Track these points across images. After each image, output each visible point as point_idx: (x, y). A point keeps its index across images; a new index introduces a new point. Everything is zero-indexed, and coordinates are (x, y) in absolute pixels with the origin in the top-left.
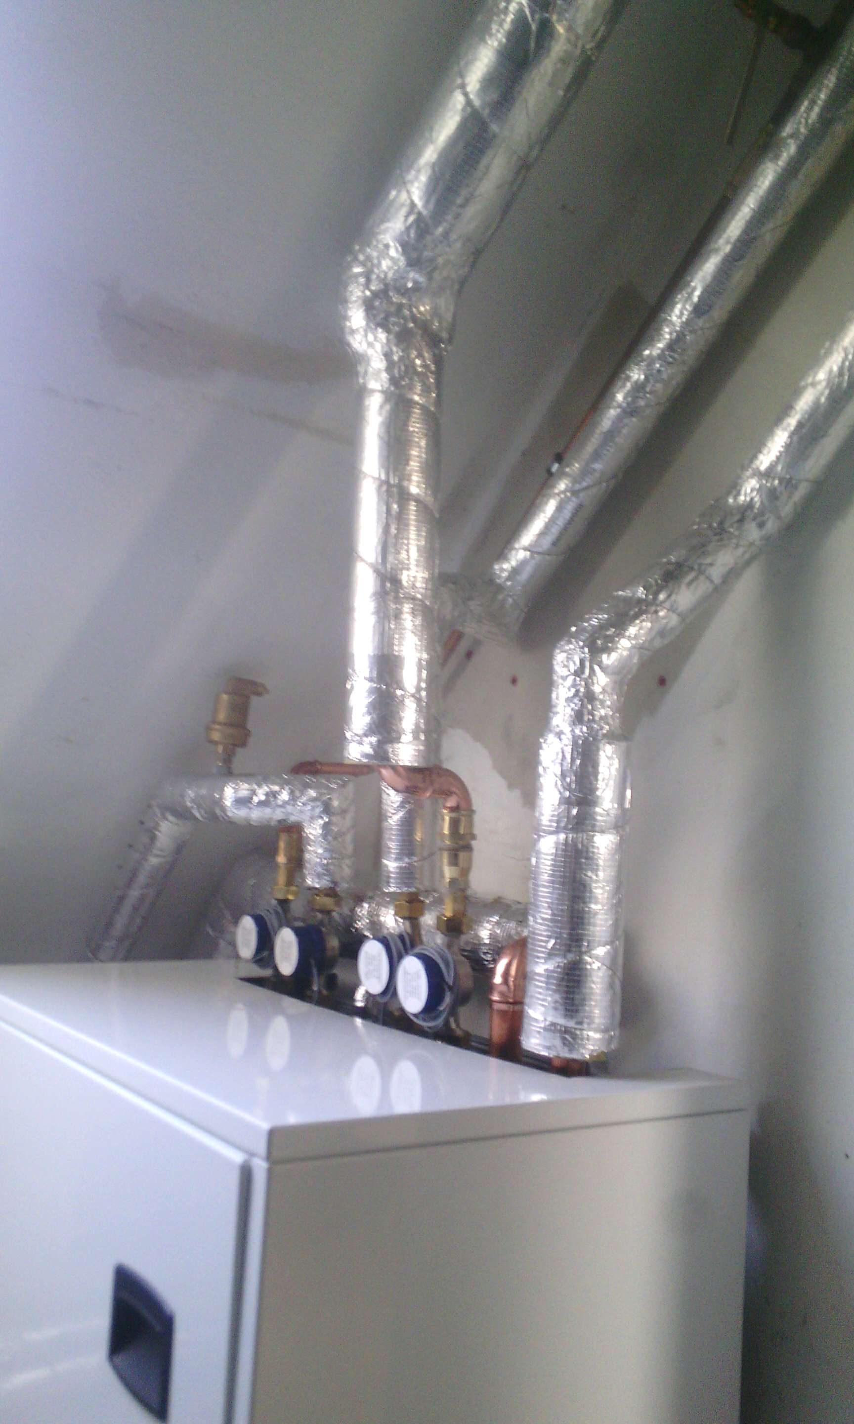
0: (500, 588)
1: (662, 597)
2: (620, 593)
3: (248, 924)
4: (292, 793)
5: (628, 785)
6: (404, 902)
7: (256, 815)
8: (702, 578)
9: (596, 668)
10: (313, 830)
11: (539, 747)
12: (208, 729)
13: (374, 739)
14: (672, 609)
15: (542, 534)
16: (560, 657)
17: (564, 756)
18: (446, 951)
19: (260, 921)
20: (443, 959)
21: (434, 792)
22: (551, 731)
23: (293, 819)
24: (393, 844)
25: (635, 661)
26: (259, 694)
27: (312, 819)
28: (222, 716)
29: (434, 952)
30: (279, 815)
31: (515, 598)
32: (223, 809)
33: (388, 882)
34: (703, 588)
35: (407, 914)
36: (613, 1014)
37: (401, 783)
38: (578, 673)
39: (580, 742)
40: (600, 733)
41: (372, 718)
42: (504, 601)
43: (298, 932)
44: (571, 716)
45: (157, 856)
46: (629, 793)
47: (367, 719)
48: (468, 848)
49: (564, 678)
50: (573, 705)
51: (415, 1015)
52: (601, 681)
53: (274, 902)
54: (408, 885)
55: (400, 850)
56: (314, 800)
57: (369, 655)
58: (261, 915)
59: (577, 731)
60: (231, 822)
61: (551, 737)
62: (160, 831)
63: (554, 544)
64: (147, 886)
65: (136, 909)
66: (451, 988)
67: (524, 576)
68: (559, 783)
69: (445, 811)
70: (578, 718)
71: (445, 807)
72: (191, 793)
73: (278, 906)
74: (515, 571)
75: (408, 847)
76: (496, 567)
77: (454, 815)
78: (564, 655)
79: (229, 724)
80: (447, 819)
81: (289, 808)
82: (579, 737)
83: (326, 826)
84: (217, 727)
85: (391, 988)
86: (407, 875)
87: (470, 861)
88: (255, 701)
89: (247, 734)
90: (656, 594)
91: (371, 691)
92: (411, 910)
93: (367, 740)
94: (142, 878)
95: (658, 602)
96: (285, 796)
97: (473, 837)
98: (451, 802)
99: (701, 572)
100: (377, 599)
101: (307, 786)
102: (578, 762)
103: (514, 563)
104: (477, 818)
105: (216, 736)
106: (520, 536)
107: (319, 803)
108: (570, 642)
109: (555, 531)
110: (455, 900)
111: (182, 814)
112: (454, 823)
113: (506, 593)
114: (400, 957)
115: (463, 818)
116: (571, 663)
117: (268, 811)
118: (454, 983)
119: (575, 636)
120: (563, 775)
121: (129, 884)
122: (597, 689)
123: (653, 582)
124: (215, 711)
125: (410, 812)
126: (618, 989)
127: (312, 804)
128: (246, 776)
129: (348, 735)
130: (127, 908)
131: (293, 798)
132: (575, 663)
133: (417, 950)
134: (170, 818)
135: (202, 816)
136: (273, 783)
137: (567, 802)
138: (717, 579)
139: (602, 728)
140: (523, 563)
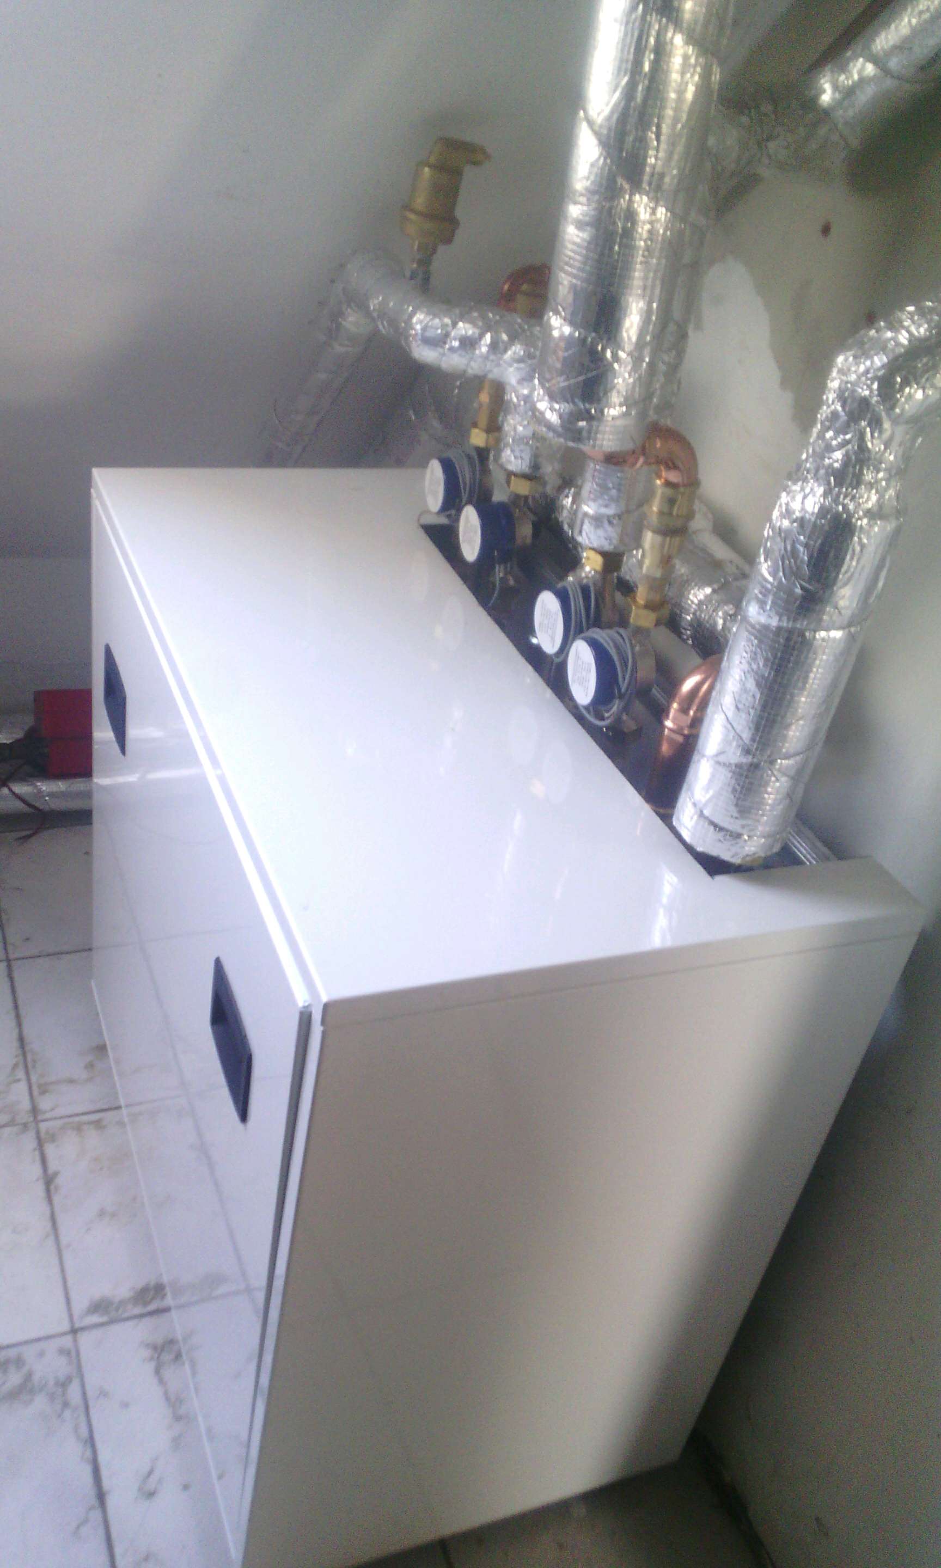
3: (437, 472)
4: (493, 344)
6: (596, 555)
7: (447, 362)
19: (449, 470)
20: (620, 656)
21: (646, 463)
23: (491, 377)
26: (476, 162)
28: (420, 201)
29: (612, 645)
30: (475, 368)
35: (599, 568)
45: (343, 345)
51: (580, 705)
56: (519, 360)
58: (451, 461)
62: (344, 320)
66: (621, 696)
69: (660, 484)
71: (662, 479)
72: (376, 299)
73: (474, 452)
79: (429, 216)
81: (488, 364)
84: (415, 217)
89: (455, 224)
96: (484, 346)
98: (671, 476)
101: (514, 337)
107: (524, 366)
110: (651, 589)
112: (669, 503)
115: (680, 497)
117: (462, 360)
118: (628, 687)
127: (516, 365)
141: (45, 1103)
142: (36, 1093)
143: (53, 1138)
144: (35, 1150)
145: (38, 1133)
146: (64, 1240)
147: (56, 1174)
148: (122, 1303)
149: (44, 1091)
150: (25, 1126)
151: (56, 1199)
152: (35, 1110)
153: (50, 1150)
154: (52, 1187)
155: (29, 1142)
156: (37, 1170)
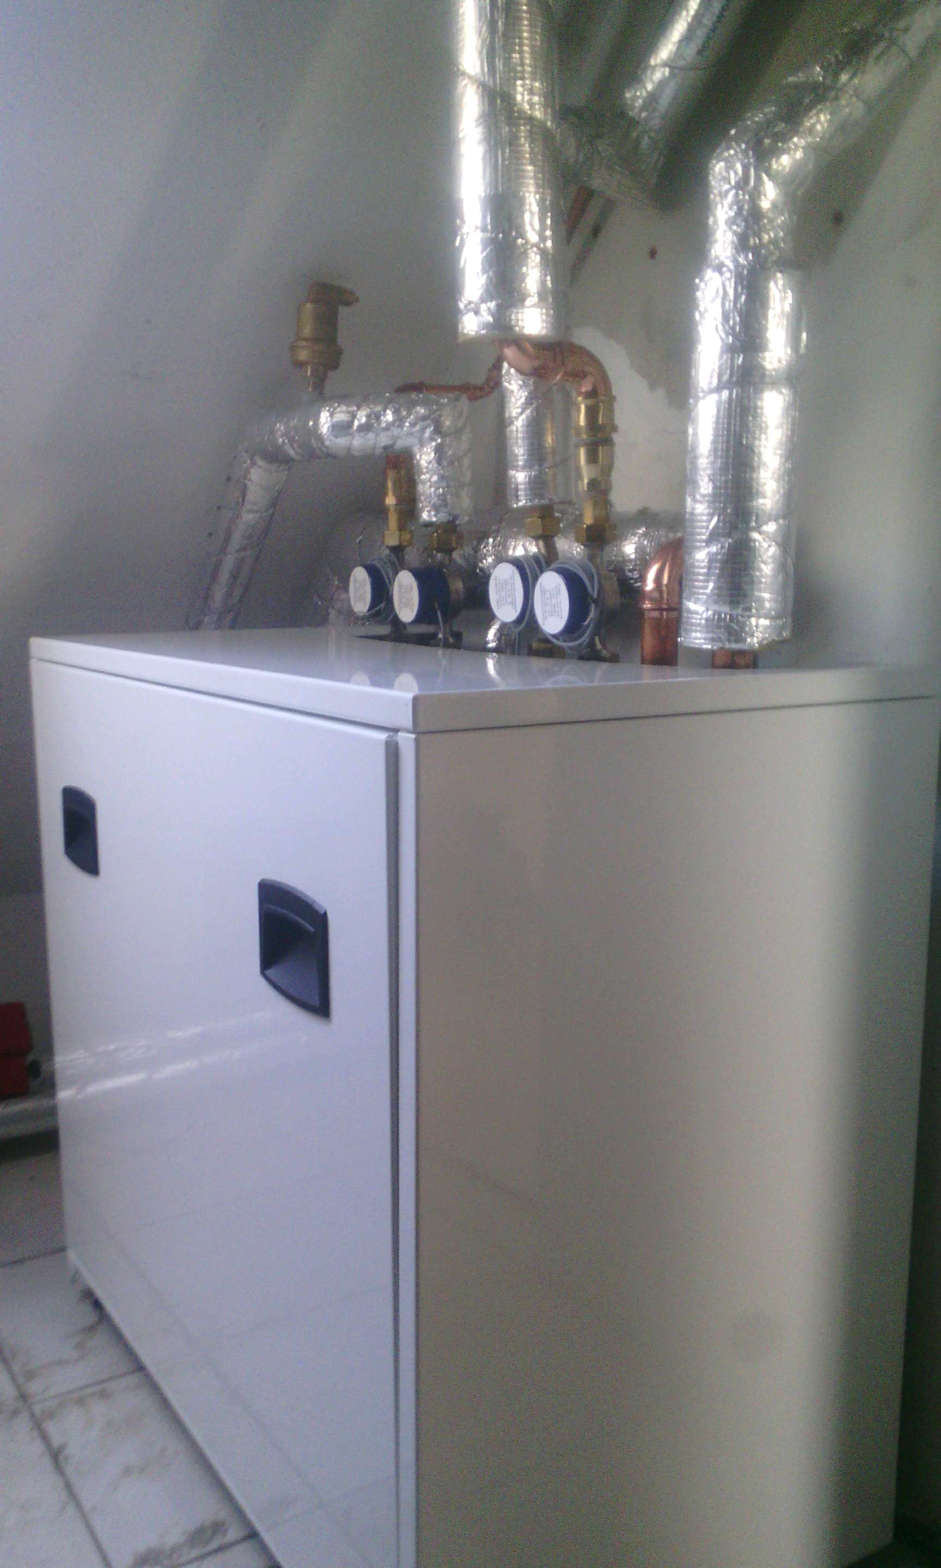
0: (633, 123)
1: (844, 77)
2: (791, 79)
3: (360, 576)
4: (396, 412)
5: (803, 326)
6: (535, 519)
7: (358, 442)
8: (894, 49)
9: (765, 178)
10: (425, 457)
11: (695, 288)
12: (293, 348)
13: (492, 305)
14: (857, 94)
15: (687, 39)
16: (718, 167)
17: (725, 293)
18: (590, 564)
19: (373, 572)
20: (586, 573)
21: (566, 373)
22: (708, 266)
23: (400, 444)
24: (519, 451)
25: (811, 166)
26: (348, 304)
27: (422, 444)
28: (307, 331)
29: (576, 566)
30: (384, 440)
31: (652, 134)
32: (320, 438)
33: (517, 497)
34: (896, 63)
35: (539, 532)
36: (785, 597)
37: (527, 365)
38: (742, 185)
39: (745, 272)
40: (770, 260)
41: (488, 277)
42: (638, 140)
43: (417, 574)
44: (733, 242)
45: (250, 511)
46: (804, 336)
47: (483, 279)
48: (608, 442)
49: (724, 195)
50: (735, 228)
51: (554, 636)
52: (770, 194)
53: (387, 552)
54: (541, 496)
55: (529, 455)
56: (424, 418)
57: (479, 196)
58: (375, 566)
59: (741, 260)
60: (330, 455)
61: (710, 274)
62: (250, 480)
63: (700, 53)
64: (243, 549)
65: (234, 577)
66: (596, 602)
67: (664, 102)
68: (720, 328)
69: (580, 399)
70: (742, 244)
71: (580, 394)
72: (280, 427)
73: (392, 555)
74: (653, 98)
75: (537, 454)
76: (628, 95)
77: (589, 402)
78: (722, 164)
80: (583, 407)
81: (396, 431)
82: (743, 267)
83: (439, 450)
84: (304, 343)
85: (527, 615)
86: (537, 485)
87: (611, 457)
88: (343, 311)
89: (339, 352)
90: (836, 75)
91: (485, 244)
92: (544, 527)
93: (483, 307)
94: (236, 541)
95: (839, 85)
96: (389, 416)
97: (614, 428)
98: (586, 387)
99: (893, 42)
100: (485, 121)
101: (414, 404)
102: (743, 298)
103: (650, 87)
104: (617, 407)
105: (303, 355)
106: (658, 48)
107: (429, 422)
108: (728, 148)
109: (701, 33)
110: (595, 505)
111: (276, 457)
112: (592, 413)
113: (640, 128)
114: (536, 578)
115: (601, 405)
116: (732, 174)
117: (371, 436)
118: (599, 595)
119: (737, 139)
120: (726, 317)
121: (224, 549)
122: (765, 204)
123: (833, 60)
124: (299, 328)
125: (537, 410)
126: (791, 570)
127: (421, 423)
128: (343, 398)
129: (461, 306)
130: (224, 576)
131: (399, 421)
132: (736, 173)
133: (554, 566)
134: (260, 462)
135: (297, 454)
136: (375, 403)
137: (731, 350)
138: (913, 53)
139: (772, 254)
140: (662, 84)
141: (34, 1387)
142: (21, 1380)
143: (51, 1415)
144: (32, 1429)
145: (32, 1415)
146: (87, 1505)
147: (62, 1448)
148: (174, 1550)
149: (30, 1375)
150: (15, 1413)
151: (69, 1470)
152: (23, 1397)
153: (51, 1428)
154: (61, 1459)
155: (23, 1424)
156: (37, 1447)
